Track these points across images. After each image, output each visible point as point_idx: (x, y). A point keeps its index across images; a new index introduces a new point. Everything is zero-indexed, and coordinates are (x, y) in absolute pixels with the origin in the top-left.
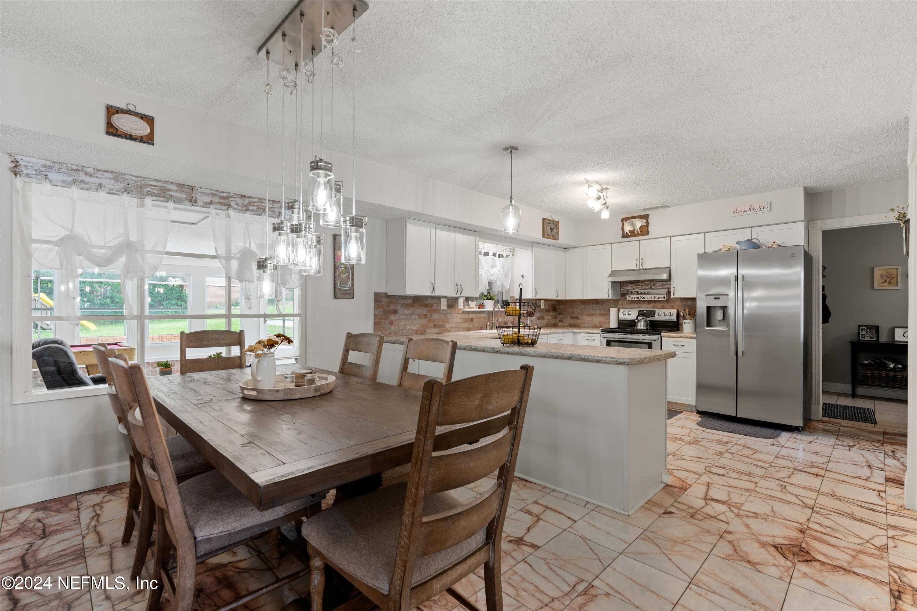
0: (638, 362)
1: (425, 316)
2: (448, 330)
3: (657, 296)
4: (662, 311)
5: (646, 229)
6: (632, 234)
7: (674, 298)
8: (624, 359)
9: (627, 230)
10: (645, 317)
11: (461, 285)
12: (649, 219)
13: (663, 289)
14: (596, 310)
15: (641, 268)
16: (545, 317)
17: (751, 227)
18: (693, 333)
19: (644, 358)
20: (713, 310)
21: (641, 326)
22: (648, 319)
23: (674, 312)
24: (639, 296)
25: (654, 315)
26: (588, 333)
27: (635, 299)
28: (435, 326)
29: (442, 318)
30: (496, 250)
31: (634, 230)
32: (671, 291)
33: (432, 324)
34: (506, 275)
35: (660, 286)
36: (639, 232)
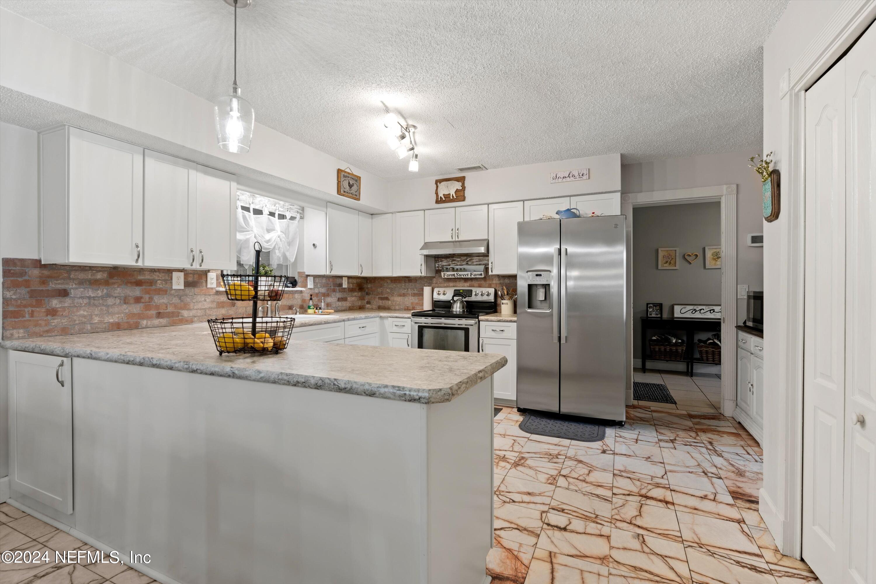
0: (447, 397)
1: (138, 300)
2: (187, 321)
3: (475, 273)
4: (479, 290)
5: (462, 194)
6: (447, 199)
7: (492, 275)
8: (418, 390)
9: (441, 195)
10: (461, 298)
11: (201, 252)
12: (466, 182)
13: (480, 265)
14: (408, 289)
15: (457, 239)
16: (348, 298)
17: (570, 196)
18: (512, 316)
19: (457, 385)
20: (534, 288)
21: (457, 308)
22: (464, 300)
23: (492, 291)
24: (455, 273)
25: (470, 296)
26: (397, 317)
27: (451, 277)
28: (159, 315)
29: (173, 301)
30: (275, 208)
31: (450, 194)
32: (488, 268)
33: (153, 312)
34: (290, 244)
35: (477, 261)
36: (455, 197)
